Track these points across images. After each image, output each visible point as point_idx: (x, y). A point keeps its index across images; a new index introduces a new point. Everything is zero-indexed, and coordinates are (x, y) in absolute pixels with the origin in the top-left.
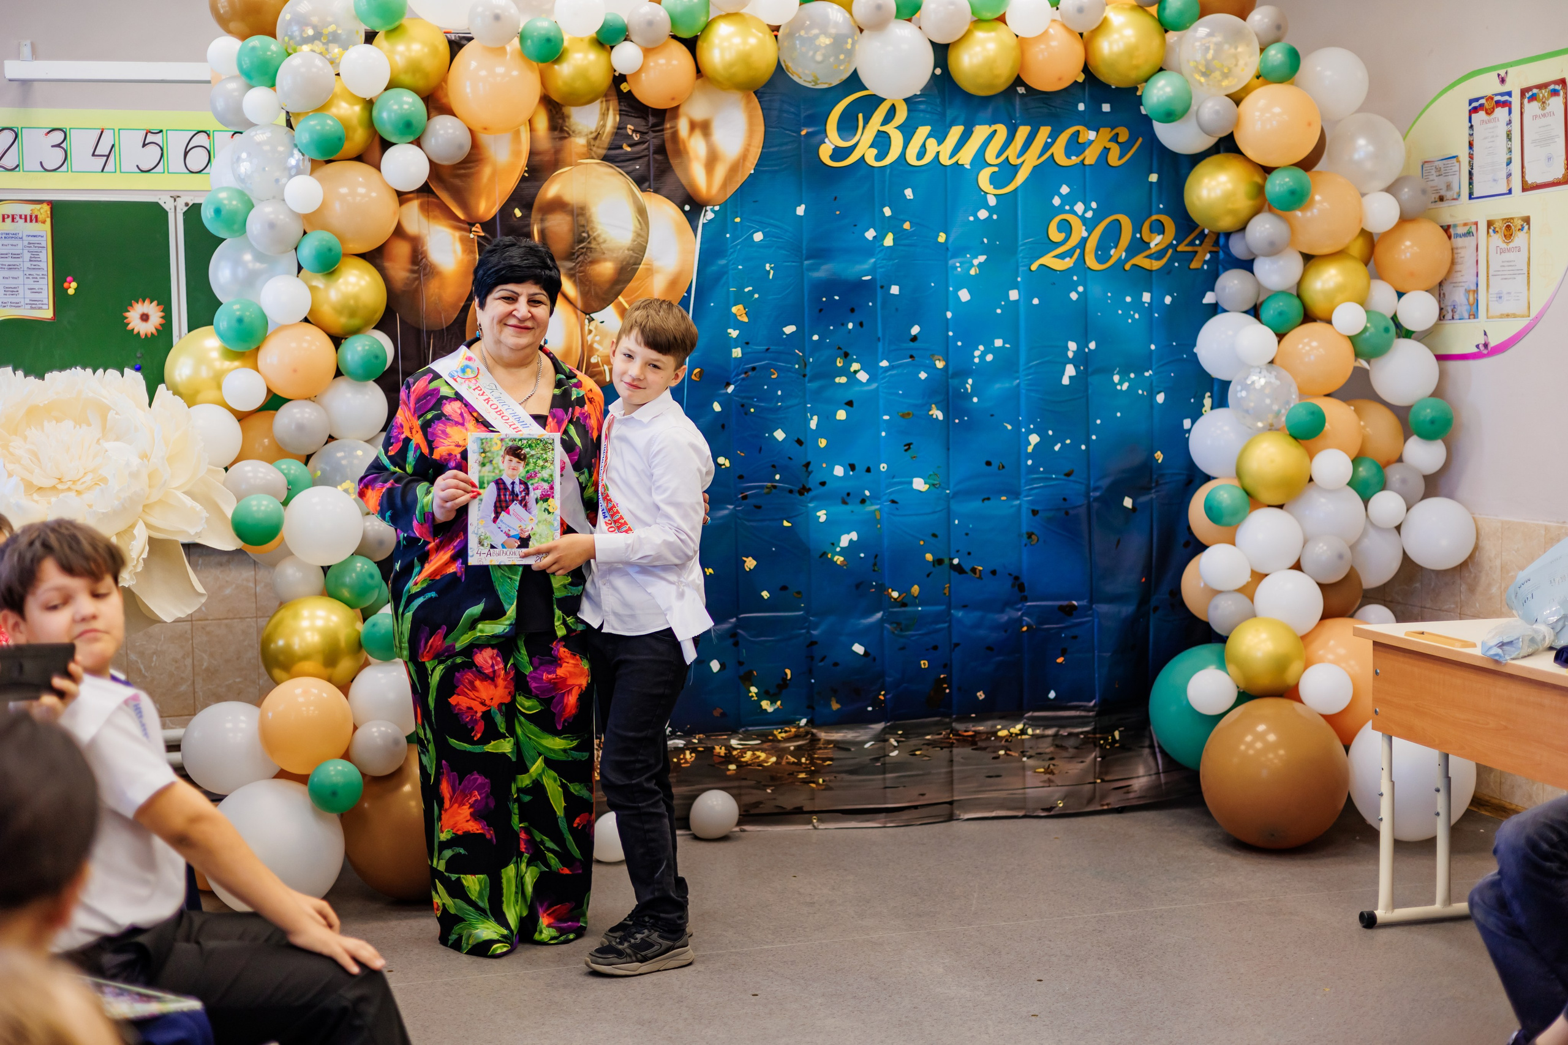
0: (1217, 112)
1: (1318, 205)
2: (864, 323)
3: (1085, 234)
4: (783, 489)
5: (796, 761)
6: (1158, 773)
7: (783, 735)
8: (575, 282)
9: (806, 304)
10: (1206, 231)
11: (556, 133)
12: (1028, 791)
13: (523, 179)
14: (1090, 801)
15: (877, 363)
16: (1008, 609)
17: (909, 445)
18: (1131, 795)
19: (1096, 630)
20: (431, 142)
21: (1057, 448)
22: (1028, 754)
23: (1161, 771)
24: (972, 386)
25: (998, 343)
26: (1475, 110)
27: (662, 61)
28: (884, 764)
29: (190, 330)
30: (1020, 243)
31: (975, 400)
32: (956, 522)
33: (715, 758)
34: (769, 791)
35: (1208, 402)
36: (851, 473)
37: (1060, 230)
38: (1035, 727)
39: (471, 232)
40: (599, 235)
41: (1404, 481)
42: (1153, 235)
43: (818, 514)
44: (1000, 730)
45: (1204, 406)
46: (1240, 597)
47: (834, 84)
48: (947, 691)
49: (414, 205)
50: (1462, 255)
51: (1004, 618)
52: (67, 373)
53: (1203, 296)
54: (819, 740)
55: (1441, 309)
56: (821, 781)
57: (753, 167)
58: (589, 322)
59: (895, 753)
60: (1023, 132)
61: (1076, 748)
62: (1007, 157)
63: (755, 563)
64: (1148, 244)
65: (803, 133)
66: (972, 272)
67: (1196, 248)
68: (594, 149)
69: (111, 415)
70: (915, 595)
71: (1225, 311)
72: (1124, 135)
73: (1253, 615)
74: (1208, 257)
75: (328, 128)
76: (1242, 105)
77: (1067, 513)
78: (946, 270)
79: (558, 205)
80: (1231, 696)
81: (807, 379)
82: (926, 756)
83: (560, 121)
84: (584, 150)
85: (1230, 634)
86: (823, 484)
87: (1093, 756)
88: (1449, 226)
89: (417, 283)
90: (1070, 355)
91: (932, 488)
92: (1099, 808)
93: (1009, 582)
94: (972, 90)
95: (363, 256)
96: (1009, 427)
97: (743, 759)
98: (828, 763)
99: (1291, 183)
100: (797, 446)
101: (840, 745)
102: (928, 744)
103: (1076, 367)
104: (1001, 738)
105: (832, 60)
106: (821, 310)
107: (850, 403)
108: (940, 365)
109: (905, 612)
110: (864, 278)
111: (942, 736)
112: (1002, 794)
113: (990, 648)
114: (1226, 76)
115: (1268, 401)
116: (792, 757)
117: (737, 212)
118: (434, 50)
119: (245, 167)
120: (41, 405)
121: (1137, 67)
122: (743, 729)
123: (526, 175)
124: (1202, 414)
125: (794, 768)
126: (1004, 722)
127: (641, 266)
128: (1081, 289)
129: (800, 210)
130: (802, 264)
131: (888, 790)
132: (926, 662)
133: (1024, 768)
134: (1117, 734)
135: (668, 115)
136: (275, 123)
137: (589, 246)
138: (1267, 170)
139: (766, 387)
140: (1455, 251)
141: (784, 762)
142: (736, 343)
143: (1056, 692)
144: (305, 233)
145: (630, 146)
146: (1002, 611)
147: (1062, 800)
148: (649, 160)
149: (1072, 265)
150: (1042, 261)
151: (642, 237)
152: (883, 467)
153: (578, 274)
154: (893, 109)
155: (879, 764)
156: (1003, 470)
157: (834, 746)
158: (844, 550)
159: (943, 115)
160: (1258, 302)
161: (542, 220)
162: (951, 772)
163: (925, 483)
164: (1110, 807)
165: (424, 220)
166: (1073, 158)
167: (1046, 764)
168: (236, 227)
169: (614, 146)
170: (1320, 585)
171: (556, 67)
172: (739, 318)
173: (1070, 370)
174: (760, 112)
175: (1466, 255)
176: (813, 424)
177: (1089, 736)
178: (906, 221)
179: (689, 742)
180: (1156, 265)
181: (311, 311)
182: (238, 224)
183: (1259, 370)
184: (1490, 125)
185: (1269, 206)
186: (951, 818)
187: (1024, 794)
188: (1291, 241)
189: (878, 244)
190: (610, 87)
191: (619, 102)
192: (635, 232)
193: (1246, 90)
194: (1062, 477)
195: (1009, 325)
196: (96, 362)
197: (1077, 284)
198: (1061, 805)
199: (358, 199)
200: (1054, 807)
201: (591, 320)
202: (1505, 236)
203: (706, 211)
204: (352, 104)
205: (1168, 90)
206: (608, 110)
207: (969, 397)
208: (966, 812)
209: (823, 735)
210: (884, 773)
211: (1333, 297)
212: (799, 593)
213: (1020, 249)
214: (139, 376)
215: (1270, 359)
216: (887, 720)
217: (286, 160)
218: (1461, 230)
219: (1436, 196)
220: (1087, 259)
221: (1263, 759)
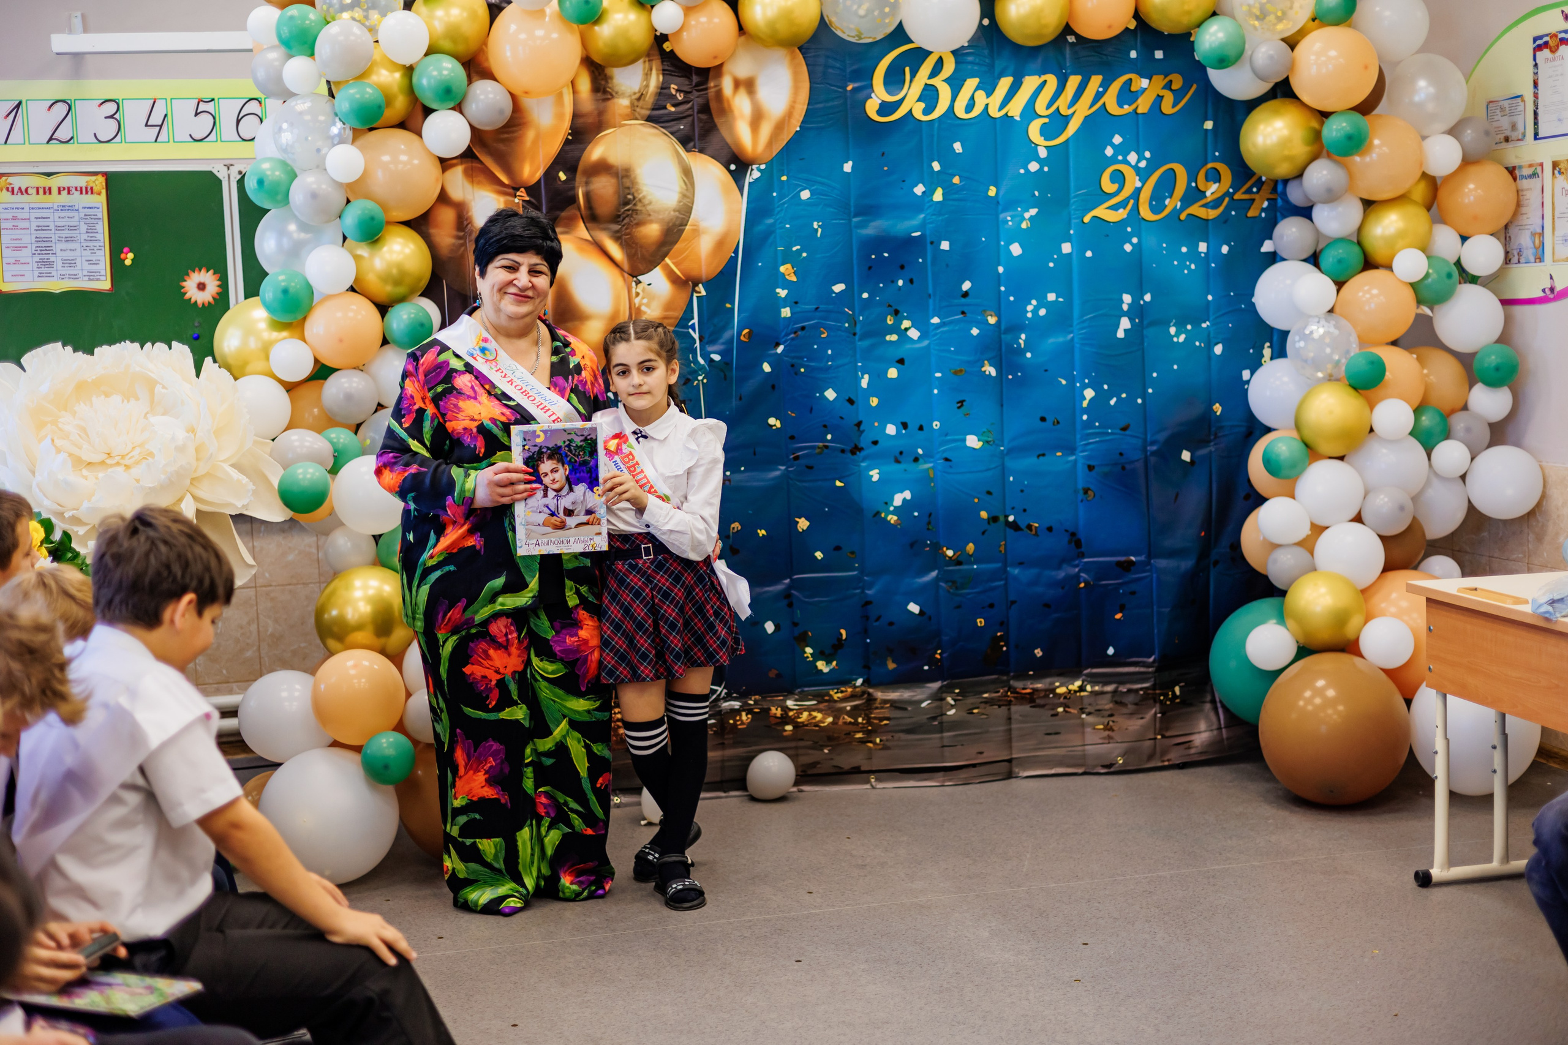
0: (1271, 57)
1: (1377, 150)
2: (915, 280)
3: (1139, 184)
4: (834, 449)
5: (853, 721)
6: (1220, 728)
7: (840, 695)
8: (622, 245)
9: (855, 262)
10: (1264, 179)
11: (599, 95)
12: (1088, 747)
13: (567, 142)
14: (1151, 757)
15: (929, 320)
16: (1065, 566)
17: (962, 402)
18: (1193, 751)
19: (1154, 584)
20: (472, 107)
21: (1113, 402)
22: (1087, 710)
23: (1223, 726)
24: (1025, 341)
25: (1051, 297)
26: (1539, 48)
27: (703, 19)
28: (941, 723)
29: (243, 299)
30: (1072, 195)
31: (1029, 355)
32: (1011, 479)
33: (771, 719)
34: (826, 751)
35: (1267, 352)
36: (904, 431)
37: (1113, 180)
38: (1094, 683)
39: (515, 196)
40: (644, 197)
41: (1468, 430)
42: (1209, 184)
43: (871, 473)
44: (1058, 687)
45: (1263, 356)
46: (1302, 553)
47: (879, 37)
48: (1005, 649)
49: (457, 171)
50: (1528, 197)
51: (1061, 574)
52: (117, 347)
53: (1261, 245)
54: (876, 699)
55: (1507, 253)
56: (878, 740)
57: (799, 123)
58: (637, 285)
59: (952, 712)
60: (1074, 81)
61: (1136, 704)
62: (1058, 108)
63: (808, 523)
64: (1204, 193)
65: (849, 88)
66: (1024, 226)
67: (1253, 196)
68: (638, 110)
69: (158, 388)
70: (971, 553)
71: (1284, 259)
72: (1178, 82)
73: (1314, 569)
74: (1266, 204)
75: (367, 96)
76: (1297, 49)
77: (1123, 468)
78: (997, 224)
79: (603, 167)
80: (1291, 650)
81: (857, 337)
82: (983, 714)
83: (603, 82)
84: (629, 110)
85: (1290, 585)
86: (875, 443)
87: (1152, 712)
88: (1514, 168)
89: (463, 249)
90: (1125, 307)
91: (986, 445)
92: (1160, 764)
93: (1066, 538)
94: (1020, 41)
95: (407, 224)
96: (1064, 382)
97: (799, 720)
98: (885, 722)
99: (1348, 128)
100: (848, 405)
101: (897, 705)
102: (986, 703)
103: (1131, 320)
104: (1060, 695)
105: (876, 13)
106: (870, 268)
107: (901, 361)
108: (992, 320)
109: (959, 570)
110: (913, 234)
111: (999, 694)
112: (1062, 751)
113: (1047, 605)
114: (1280, 19)
115: (1328, 350)
116: (849, 716)
117: (783, 170)
118: (473, 14)
119: (286, 137)
120: (89, 380)
121: (1189, 13)
122: (799, 690)
123: (570, 138)
124: (1262, 365)
125: (851, 728)
126: (1063, 680)
127: (687, 227)
128: (1135, 240)
129: (848, 167)
130: (850, 220)
131: (945, 748)
132: (983, 620)
133: (1083, 725)
134: (1177, 690)
135: (711, 74)
136: (317, 91)
137: (635, 208)
138: (1325, 115)
139: (816, 347)
140: (1520, 193)
141: (841, 722)
142: (785, 302)
143: (1114, 648)
144: (348, 201)
145: (674, 105)
146: (1059, 567)
147: (1122, 756)
148: (693, 121)
149: (1125, 216)
150: (1095, 213)
151: (688, 197)
152: (936, 425)
153: (624, 237)
154: (940, 62)
155: (936, 723)
156: (1059, 426)
157: (891, 706)
158: (897, 511)
159: (992, 66)
160: (1318, 250)
161: (587, 183)
162: (1010, 730)
163: (979, 440)
164: (1171, 763)
165: (468, 186)
166: (1126, 107)
167: (1106, 720)
168: (279, 197)
169: (658, 106)
170: (1381, 537)
171: (596, 28)
172: (787, 277)
173: (1125, 323)
174: (805, 68)
175: (1532, 197)
176: (864, 383)
177: (1150, 692)
178: (955, 175)
179: (745, 704)
180: (1212, 214)
181: (356, 280)
182: (281, 194)
183: (1317, 320)
184: (1554, 63)
185: (1328, 152)
186: (1009, 776)
187: (1084, 751)
188: (1350, 186)
189: (927, 199)
190: (652, 47)
191: (662, 62)
192: (681, 193)
193: (1302, 33)
194: (1119, 431)
195: (1062, 278)
197: (1132, 235)
198: (1121, 762)
199: (400, 166)
200: (1114, 764)
201: (638, 282)
203: (752, 170)
204: (392, 71)
205: (1221, 35)
206: (651, 70)
207: (1021, 352)
208: (1025, 770)
209: (879, 695)
210: (942, 731)
211: (1394, 244)
212: (852, 553)
213: (1072, 201)
214: (186, 349)
215: (1329, 308)
216: (943, 680)
217: (329, 129)
218: (1526, 172)
219: (1502, 137)
220: (1141, 209)
221: (1322, 715)
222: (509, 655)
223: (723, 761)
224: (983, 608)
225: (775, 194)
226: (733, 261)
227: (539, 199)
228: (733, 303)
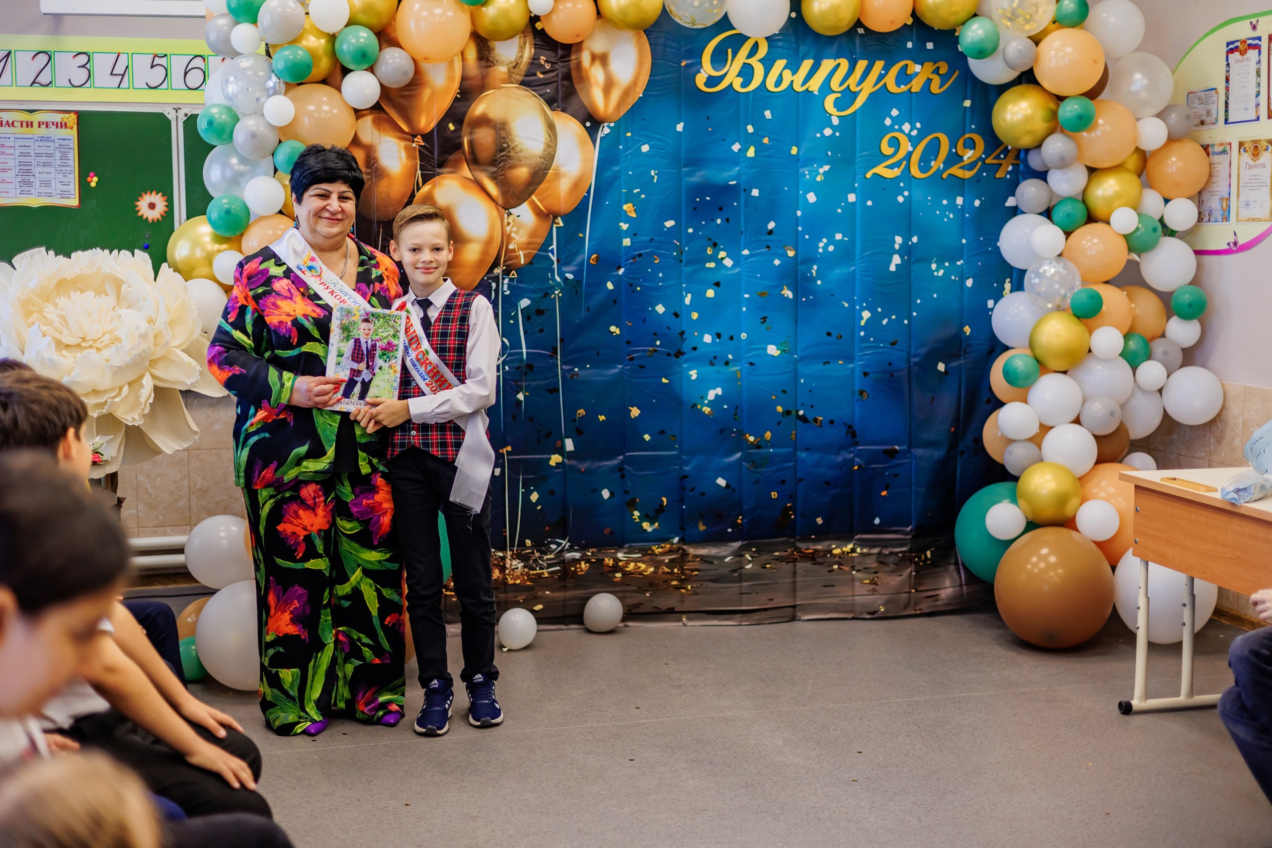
0: (1020, 51)
1: (1101, 128)
2: (730, 219)
3: (910, 149)
4: (662, 352)
5: (670, 571)
6: (961, 585)
7: (660, 550)
8: (497, 184)
9: (683, 203)
10: (1010, 148)
11: (483, 62)
12: (856, 598)
13: (456, 100)
14: (906, 607)
15: (740, 252)
16: (842, 452)
17: (765, 318)
18: (939, 603)
19: (913, 470)
20: (382, 69)
21: (885, 322)
22: (857, 568)
23: (963, 583)
24: (817, 271)
25: (839, 236)
26: (1231, 51)
27: (569, 5)
28: (740, 575)
29: (188, 218)
30: (858, 156)
31: (819, 282)
32: (802, 381)
33: (605, 567)
34: (648, 595)
35: (1008, 286)
36: (718, 340)
37: (890, 145)
38: (862, 547)
39: (413, 142)
40: (517, 146)
41: (1166, 353)
42: (966, 150)
43: (691, 373)
44: (834, 549)
45: (1004, 289)
46: (1031, 446)
47: (709, 24)
48: (793, 517)
49: (368, 120)
50: (1218, 169)
51: (840, 459)
52: (89, 252)
53: (1006, 200)
54: (689, 554)
55: (1200, 213)
56: (689, 587)
57: (642, 91)
58: (508, 216)
59: (749, 566)
60: (862, 65)
61: (896, 564)
62: (848, 86)
63: (639, 412)
64: (962, 157)
65: (683, 64)
66: (819, 179)
67: (1000, 161)
68: (514, 75)
69: (124, 287)
70: (768, 439)
71: (1023, 213)
72: (944, 68)
73: (1041, 460)
74: (1010, 168)
75: (299, 57)
76: (1041, 45)
77: (892, 375)
78: (797, 177)
79: (484, 121)
80: (1021, 525)
81: (683, 264)
82: (774, 569)
83: (486, 53)
84: (506, 76)
85: (1021, 473)
86: (695, 349)
87: (909, 571)
88: (1208, 146)
90: (897, 247)
91: (783, 353)
92: (913, 613)
93: (844, 430)
94: (820, 31)
96: (846, 305)
97: (627, 569)
98: (696, 573)
99: (1079, 110)
100: (674, 317)
101: (706, 559)
102: (776, 559)
103: (902, 257)
104: (835, 555)
105: (707, 5)
106: (695, 209)
107: (717, 284)
108: (791, 254)
109: (759, 453)
110: (730, 183)
111: (787, 553)
112: (836, 600)
113: (827, 483)
114: (1027, 21)
115: (1057, 286)
116: (667, 567)
117: (628, 128)
119: (231, 89)
120: (69, 278)
121: (955, 13)
122: (628, 545)
123: (459, 96)
124: (1003, 296)
125: (668, 576)
126: (839, 543)
127: (550, 171)
128: (906, 193)
129: (680, 127)
130: (680, 170)
131: (743, 595)
132: (776, 494)
133: (853, 579)
134: (928, 553)
135: (573, 49)
136: (257, 52)
137: (509, 154)
138: (1060, 99)
139: (650, 270)
140: (1212, 166)
141: (660, 571)
142: (626, 234)
143: (880, 519)
144: (280, 142)
145: (543, 73)
146: (838, 453)
147: (884, 605)
148: (558, 85)
149: (899, 174)
150: (875, 170)
152: (744, 336)
153: (499, 177)
154: (756, 44)
155: (736, 575)
156: (841, 340)
157: (701, 560)
158: (711, 402)
159: (797, 51)
160: (1051, 206)
161: (471, 133)
162: (795, 583)
163: (778, 349)
164: (922, 612)
165: (376, 132)
166: (902, 86)
167: (871, 577)
168: (225, 136)
169: (530, 73)
170: (1096, 437)
171: (484, 9)
172: (629, 214)
173: (896, 259)
174: (648, 47)
175: (1222, 170)
176: (688, 300)
177: (907, 554)
178: (765, 137)
179: (584, 555)
180: (968, 174)
181: (285, 205)
182: (226, 133)
183: (1049, 261)
184: (1243, 63)
185: (1062, 128)
186: (793, 619)
187: (854, 600)
188: (1078, 157)
189: (742, 155)
190: (527, 26)
191: (535, 38)
192: (546, 143)
193: (1044, 33)
194: (889, 346)
195: (847, 222)
196: (112, 244)
197: (904, 189)
198: (883, 610)
199: (323, 115)
200: (877, 612)
201: (510, 214)
202: (1253, 155)
203: (603, 127)
204: (318, 38)
205: (980, 32)
206: (525, 44)
207: (813, 280)
208: (806, 614)
209: (692, 551)
210: (740, 582)
211: (1112, 203)
212: (674, 436)
213: (857, 161)
214: (146, 256)
215: (1059, 253)
216: (743, 540)
217: (265, 83)
218: (1218, 149)
219: (1198, 121)
220: (912, 169)
221: (1045, 576)
222: (316, 515)
223: (565, 600)
224: (777, 483)
225: (621, 147)
226: (586, 199)
227: (432, 145)
228: (585, 234)
